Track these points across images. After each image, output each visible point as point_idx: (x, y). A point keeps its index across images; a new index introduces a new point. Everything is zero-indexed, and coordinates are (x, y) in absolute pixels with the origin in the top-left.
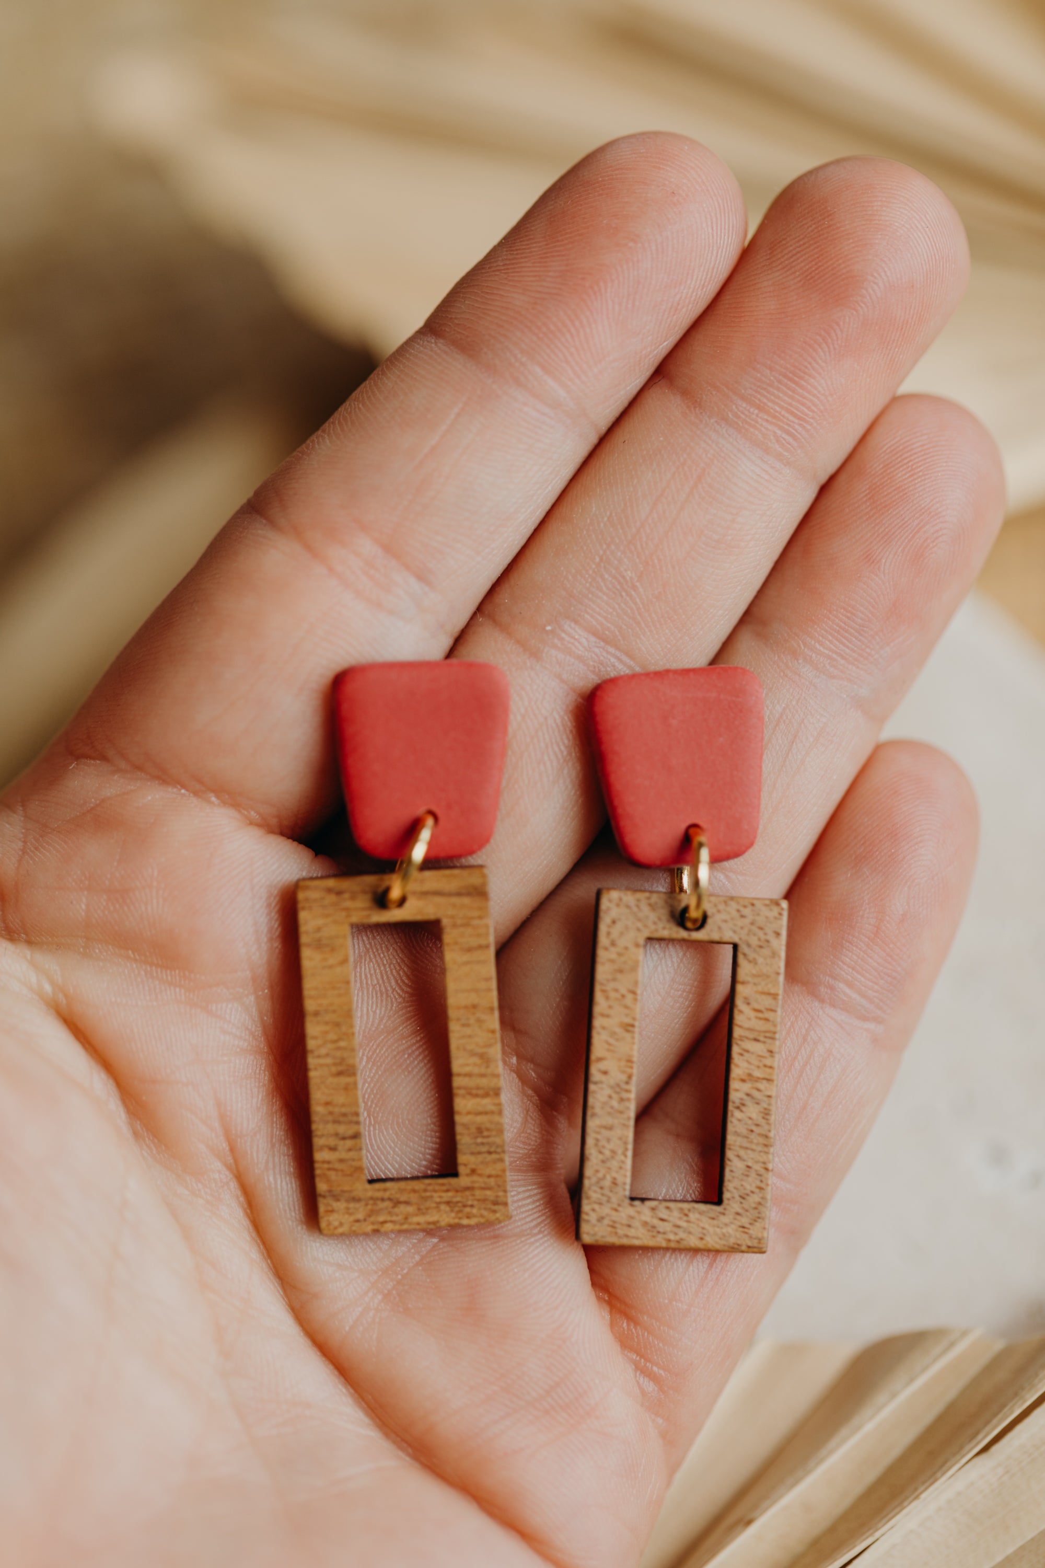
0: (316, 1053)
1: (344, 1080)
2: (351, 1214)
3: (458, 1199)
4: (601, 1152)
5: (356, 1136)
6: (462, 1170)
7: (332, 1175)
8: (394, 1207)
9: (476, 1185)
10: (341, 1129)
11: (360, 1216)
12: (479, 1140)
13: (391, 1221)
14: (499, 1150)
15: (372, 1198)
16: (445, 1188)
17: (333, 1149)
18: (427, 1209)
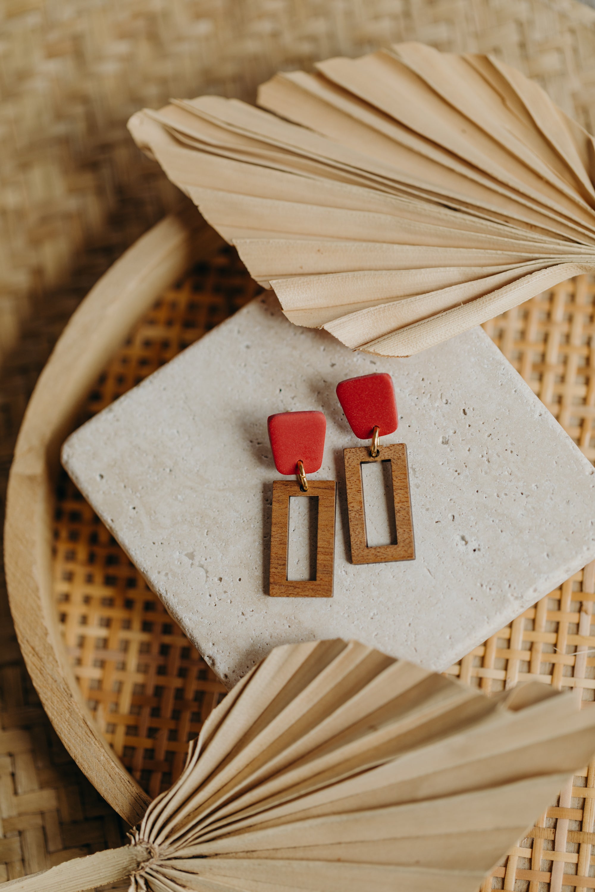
0: (274, 537)
1: (282, 546)
2: (280, 590)
3: (315, 588)
4: (355, 533)
5: (284, 565)
6: (318, 578)
7: (275, 577)
8: (294, 589)
9: (322, 584)
10: (280, 562)
11: (283, 591)
12: (324, 569)
13: (293, 594)
14: (330, 573)
15: (287, 585)
16: (311, 584)
17: (276, 568)
18: (305, 590)
